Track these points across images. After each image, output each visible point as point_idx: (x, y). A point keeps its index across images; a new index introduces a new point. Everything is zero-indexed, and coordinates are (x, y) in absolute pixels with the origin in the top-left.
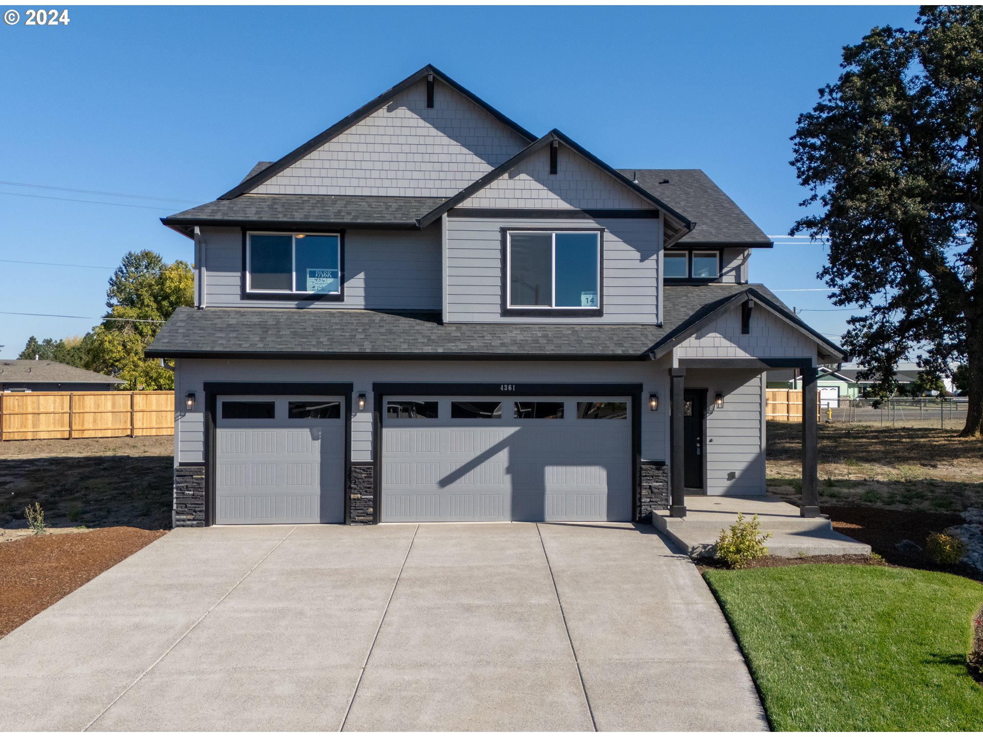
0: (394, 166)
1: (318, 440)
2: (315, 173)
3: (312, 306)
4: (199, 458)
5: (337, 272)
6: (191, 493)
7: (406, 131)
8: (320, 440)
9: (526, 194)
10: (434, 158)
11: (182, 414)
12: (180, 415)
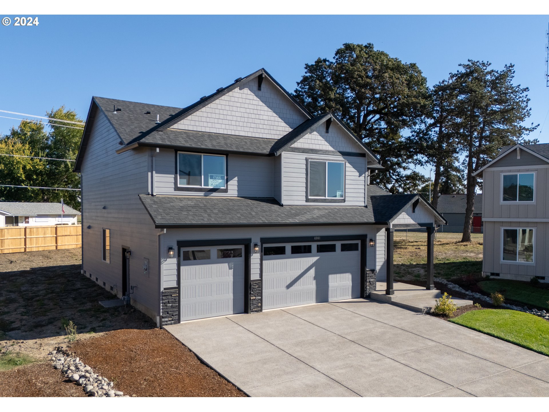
0: (243, 119)
1: (232, 269)
2: (204, 119)
3: (212, 195)
4: (175, 285)
5: (224, 176)
6: (171, 305)
7: (248, 101)
8: (233, 269)
9: (316, 142)
10: (261, 117)
11: (165, 259)
12: (164, 261)
